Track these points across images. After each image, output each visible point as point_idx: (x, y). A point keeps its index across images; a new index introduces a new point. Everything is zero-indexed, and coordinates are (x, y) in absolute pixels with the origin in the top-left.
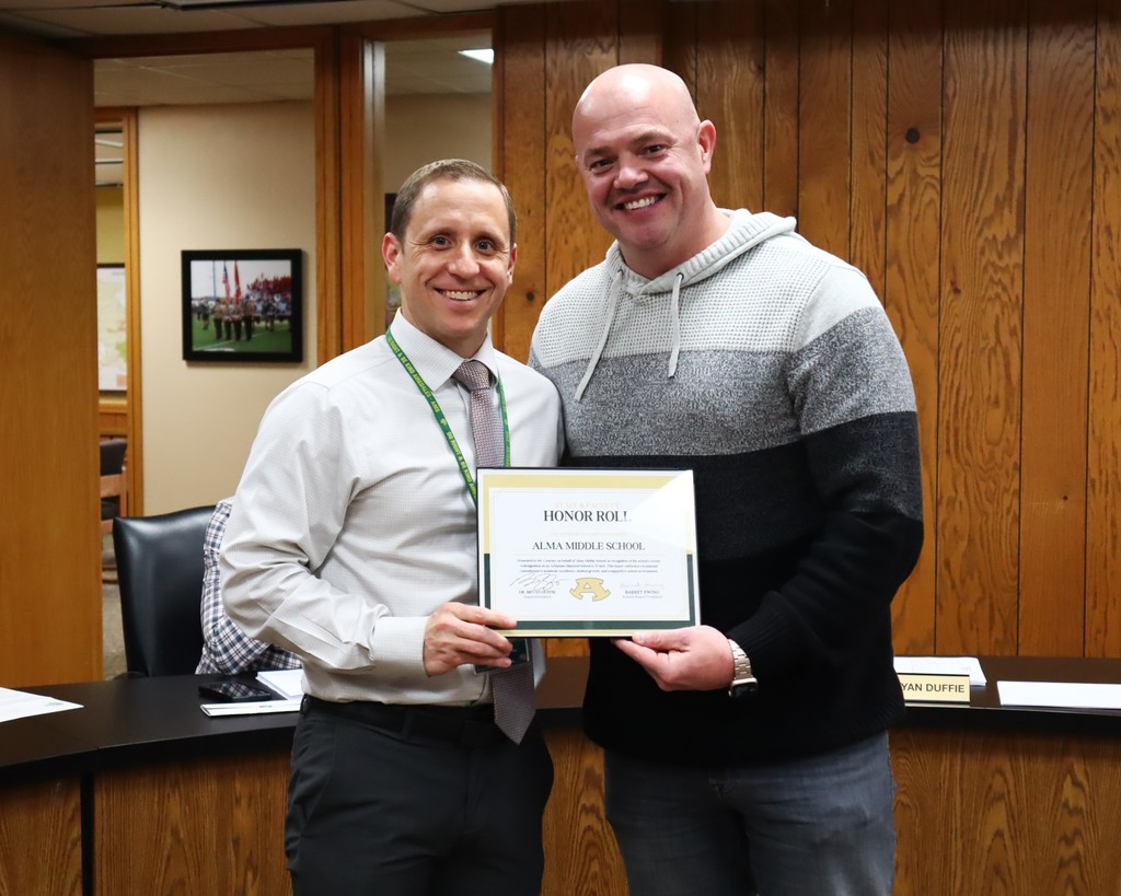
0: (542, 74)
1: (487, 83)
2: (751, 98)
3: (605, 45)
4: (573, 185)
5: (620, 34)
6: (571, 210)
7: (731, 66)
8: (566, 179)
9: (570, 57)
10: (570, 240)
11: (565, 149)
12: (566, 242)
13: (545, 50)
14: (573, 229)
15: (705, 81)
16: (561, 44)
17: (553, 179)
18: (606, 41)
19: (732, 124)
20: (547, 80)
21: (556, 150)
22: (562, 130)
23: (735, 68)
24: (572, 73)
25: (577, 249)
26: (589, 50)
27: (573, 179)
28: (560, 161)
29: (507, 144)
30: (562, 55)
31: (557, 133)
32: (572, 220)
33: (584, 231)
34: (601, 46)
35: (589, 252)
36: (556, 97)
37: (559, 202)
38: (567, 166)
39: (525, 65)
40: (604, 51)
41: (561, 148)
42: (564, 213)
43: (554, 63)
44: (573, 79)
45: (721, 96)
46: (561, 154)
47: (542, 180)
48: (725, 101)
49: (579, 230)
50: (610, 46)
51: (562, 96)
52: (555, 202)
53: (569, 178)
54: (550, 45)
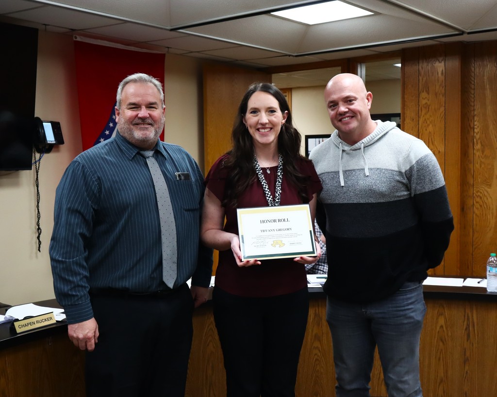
0: (418, 71)
1: (399, 75)
2: (495, 76)
3: (440, 61)
4: (428, 110)
5: (445, 56)
6: (428, 119)
7: (487, 65)
8: (426, 108)
9: (427, 65)
10: (427, 129)
11: (426, 98)
12: (426, 130)
13: (419, 63)
14: (428, 125)
15: (478, 71)
16: (425, 61)
17: (421, 108)
18: (440, 59)
19: (488, 86)
20: (419, 74)
21: (423, 98)
22: (425, 91)
23: (489, 66)
24: (428, 70)
25: (430, 132)
26: (435, 62)
27: (429, 108)
28: (424, 102)
29: (406, 96)
30: (425, 65)
31: (423, 92)
32: (428, 122)
33: (433, 126)
34: (439, 61)
35: (434, 134)
36: (422, 79)
37: (424, 116)
38: (426, 103)
39: (412, 69)
40: (440, 62)
41: (424, 97)
42: (425, 120)
43: (422, 68)
44: (429, 72)
45: (484, 76)
46: (424, 99)
47: (418, 109)
48: (485, 78)
49: (431, 126)
50: (442, 60)
51: (425, 79)
52: (422, 116)
53: (427, 108)
54: (420, 61)
